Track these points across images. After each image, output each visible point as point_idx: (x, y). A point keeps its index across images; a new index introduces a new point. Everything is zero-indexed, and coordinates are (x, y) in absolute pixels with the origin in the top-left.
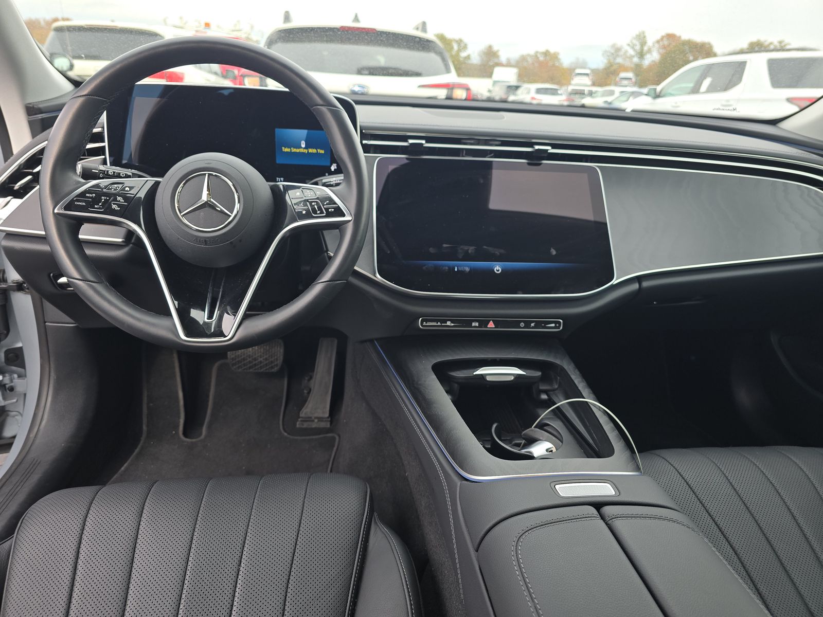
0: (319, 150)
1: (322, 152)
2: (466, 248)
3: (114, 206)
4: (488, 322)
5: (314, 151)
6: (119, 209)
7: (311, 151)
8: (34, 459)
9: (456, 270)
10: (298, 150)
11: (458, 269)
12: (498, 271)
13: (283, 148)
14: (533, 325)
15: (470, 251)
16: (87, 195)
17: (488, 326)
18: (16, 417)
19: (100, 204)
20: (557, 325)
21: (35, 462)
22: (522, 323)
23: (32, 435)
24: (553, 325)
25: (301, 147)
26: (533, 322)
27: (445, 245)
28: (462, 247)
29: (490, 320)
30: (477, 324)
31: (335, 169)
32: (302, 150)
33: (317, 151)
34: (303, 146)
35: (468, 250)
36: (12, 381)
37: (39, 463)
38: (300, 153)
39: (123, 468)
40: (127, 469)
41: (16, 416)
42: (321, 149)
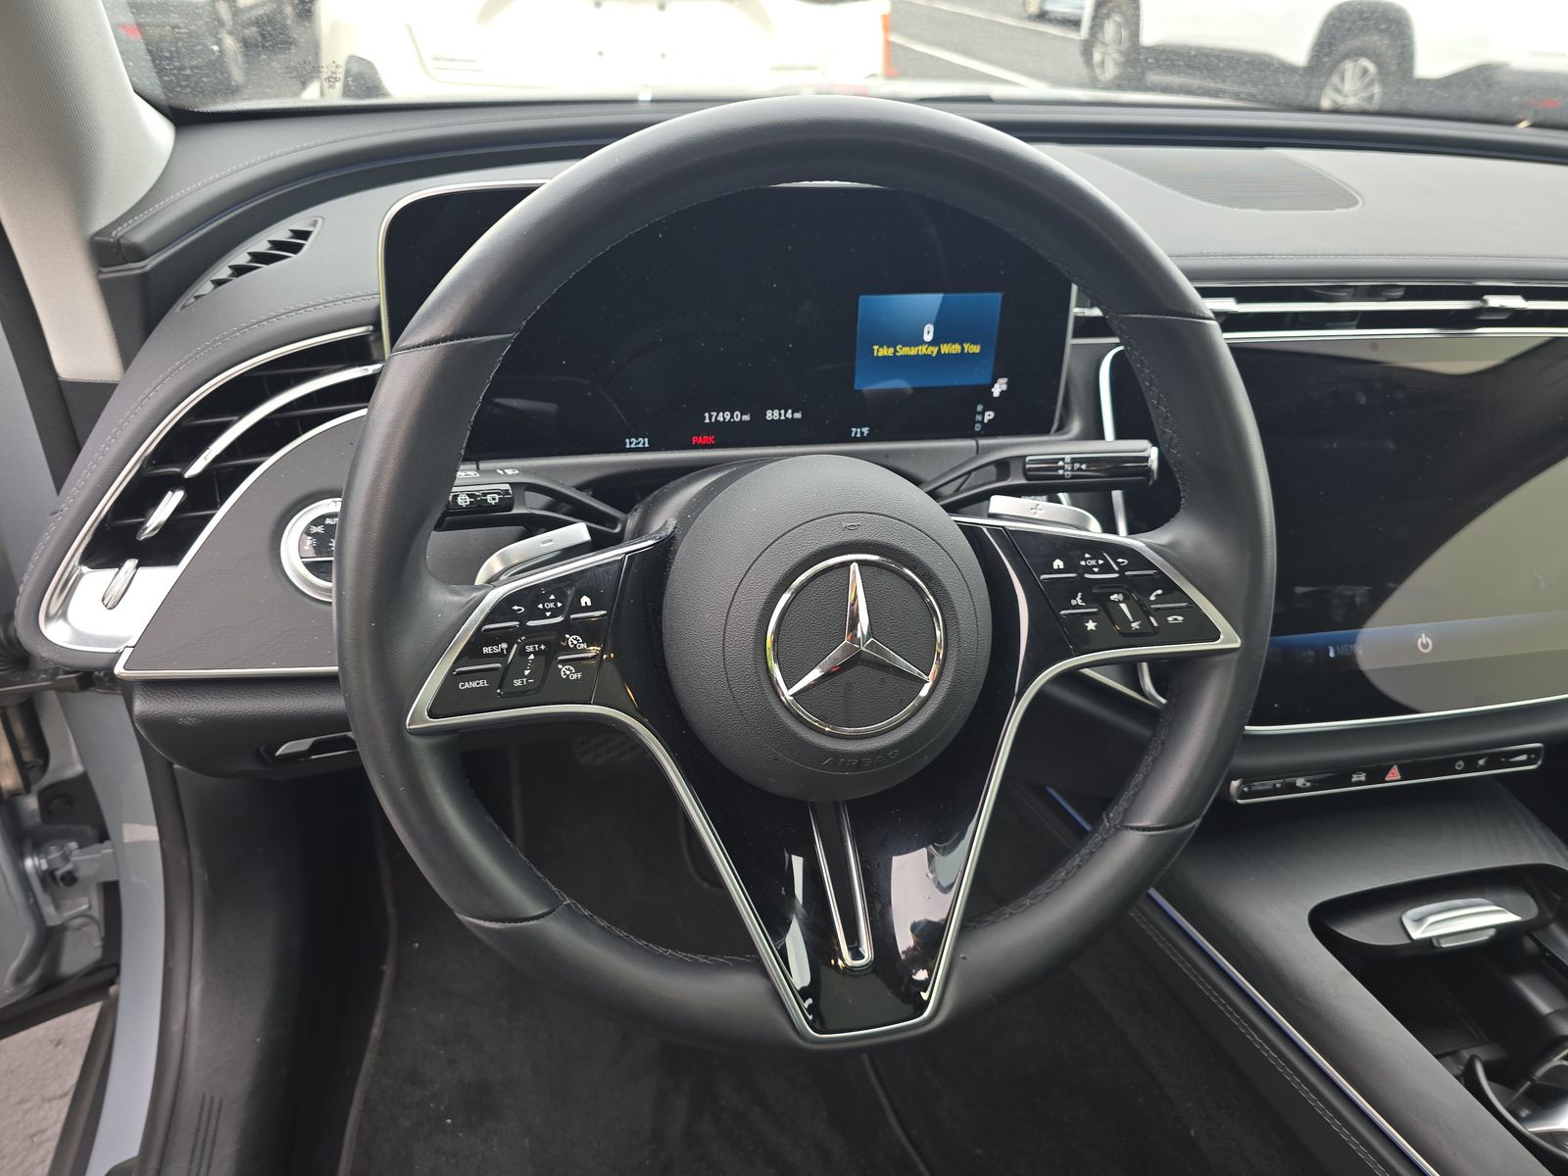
0: (966, 346)
1: (975, 349)
2: (1348, 592)
3: (565, 671)
4: (1389, 768)
5: (955, 348)
6: (579, 675)
7: (946, 349)
8: (204, 1098)
9: (1332, 654)
10: (913, 351)
11: (1336, 652)
12: (1425, 646)
13: (876, 347)
14: (1481, 762)
15: (1358, 600)
16: (486, 650)
17: (1387, 779)
18: (85, 929)
19: (527, 672)
20: (1533, 756)
21: (207, 1103)
22: (1461, 763)
23: (176, 1027)
24: (1523, 757)
25: (921, 342)
26: (1481, 757)
27: (1300, 590)
28: (1339, 589)
29: (1392, 766)
30: (1363, 777)
31: (1002, 392)
32: (923, 350)
33: (963, 349)
34: (928, 337)
35: (1354, 596)
36: (66, 858)
37: (220, 1109)
38: (917, 356)
39: (375, 1031)
40: (386, 1034)
41: (84, 925)
42: (974, 342)
